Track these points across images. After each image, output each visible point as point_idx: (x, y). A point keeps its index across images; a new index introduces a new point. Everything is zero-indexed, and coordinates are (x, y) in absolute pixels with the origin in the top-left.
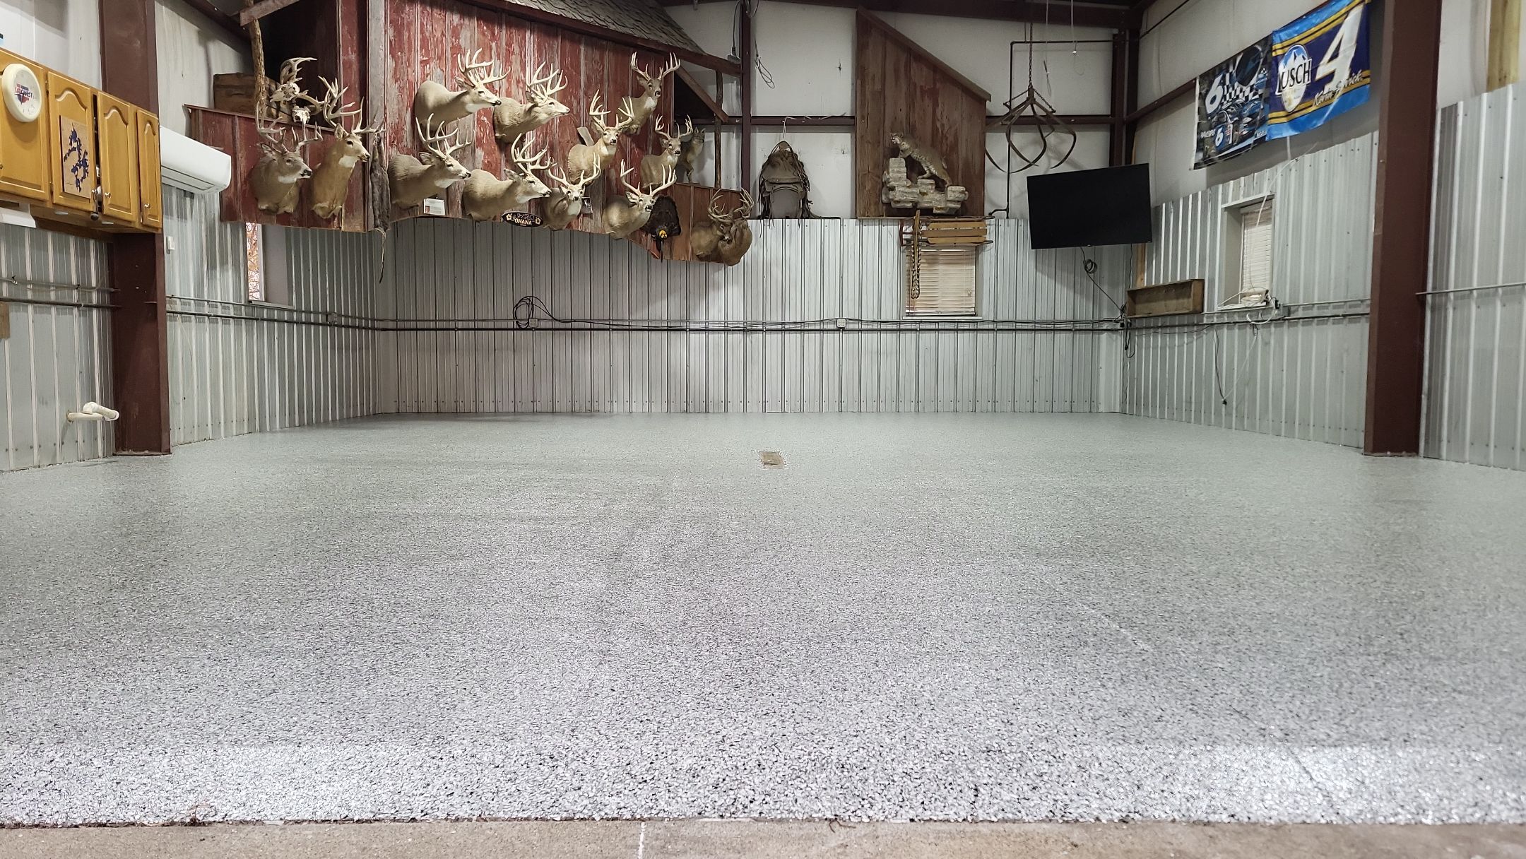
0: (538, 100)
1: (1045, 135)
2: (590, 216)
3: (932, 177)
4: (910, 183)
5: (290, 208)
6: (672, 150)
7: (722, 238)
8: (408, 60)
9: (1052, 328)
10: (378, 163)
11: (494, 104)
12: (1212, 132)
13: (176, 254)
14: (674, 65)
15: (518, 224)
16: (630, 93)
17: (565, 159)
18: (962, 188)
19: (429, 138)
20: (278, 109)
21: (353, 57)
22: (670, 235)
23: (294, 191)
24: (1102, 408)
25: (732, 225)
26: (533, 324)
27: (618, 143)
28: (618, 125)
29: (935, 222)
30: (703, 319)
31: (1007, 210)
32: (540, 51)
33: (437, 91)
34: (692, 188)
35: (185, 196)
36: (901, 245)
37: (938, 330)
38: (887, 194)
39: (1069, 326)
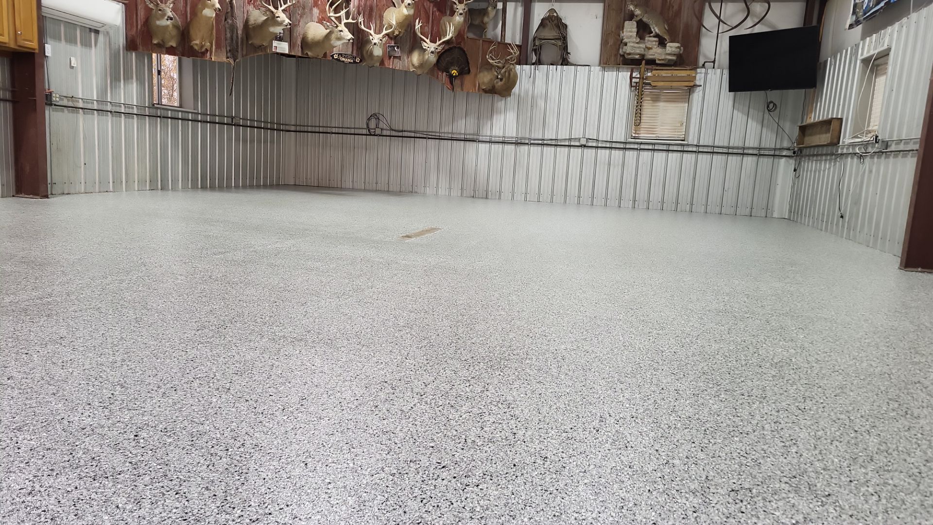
2: (399, 58)
3: (657, 36)
4: (638, 40)
5: (173, 44)
6: (459, 12)
7: (497, 77)
9: (742, 152)
10: (230, 14)
13: (79, 70)
18: (677, 45)
22: (461, 73)
23: (172, 32)
24: (775, 215)
25: (504, 67)
26: (378, 131)
29: (657, 70)
30: (489, 134)
31: (714, 62)
35: (90, 31)
36: (631, 86)
37: (654, 150)
38: (622, 48)
39: (755, 152)
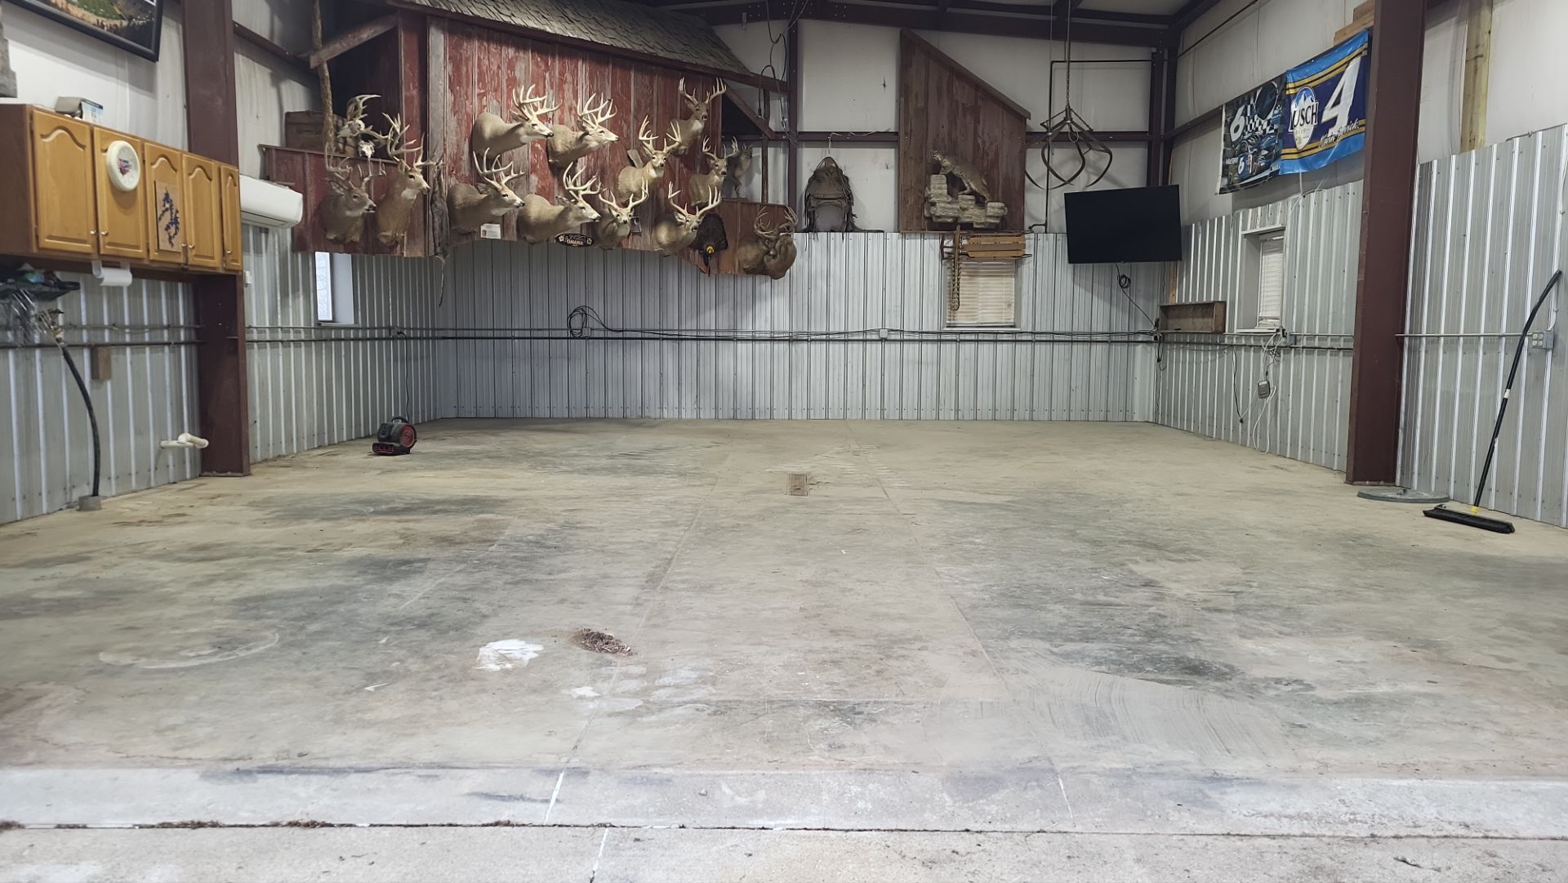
0: (589, 129)
1: (1083, 151)
2: (640, 234)
3: (972, 193)
4: (950, 199)
5: (356, 238)
6: (719, 170)
7: (768, 253)
8: (466, 94)
10: (437, 195)
11: (547, 136)
12: (1235, 160)
13: (253, 287)
14: (721, 89)
15: (571, 245)
16: (679, 115)
17: (615, 181)
18: (1000, 204)
19: (486, 171)
20: (345, 143)
21: (415, 93)
22: (717, 249)
23: (359, 223)
24: (1137, 418)
25: (777, 240)
26: (586, 333)
27: (668, 166)
28: (666, 149)
29: (975, 236)
30: (750, 329)
31: (1045, 225)
32: (591, 78)
33: (494, 123)
34: (739, 204)
35: (261, 232)
36: (943, 258)
37: (978, 341)
38: (929, 209)
39: (1105, 338)
